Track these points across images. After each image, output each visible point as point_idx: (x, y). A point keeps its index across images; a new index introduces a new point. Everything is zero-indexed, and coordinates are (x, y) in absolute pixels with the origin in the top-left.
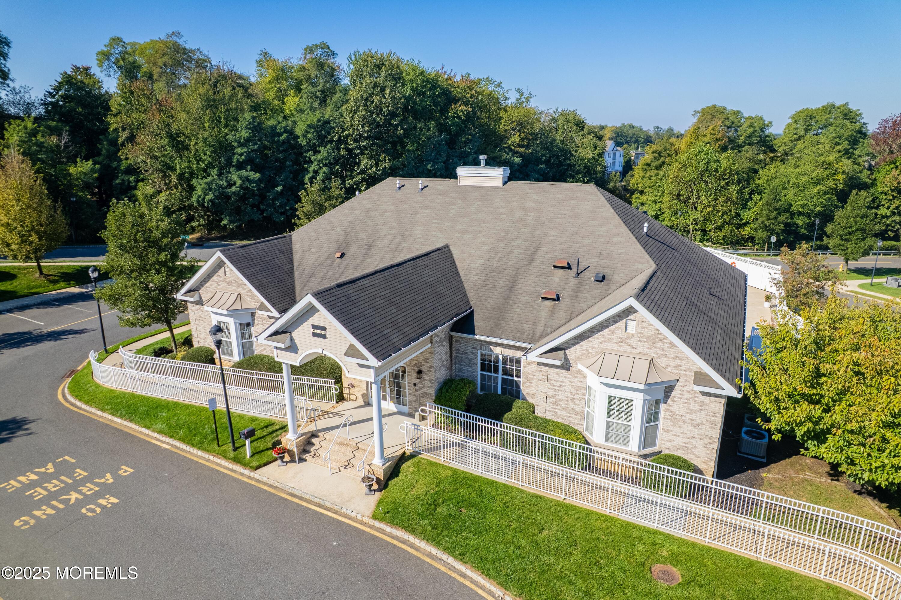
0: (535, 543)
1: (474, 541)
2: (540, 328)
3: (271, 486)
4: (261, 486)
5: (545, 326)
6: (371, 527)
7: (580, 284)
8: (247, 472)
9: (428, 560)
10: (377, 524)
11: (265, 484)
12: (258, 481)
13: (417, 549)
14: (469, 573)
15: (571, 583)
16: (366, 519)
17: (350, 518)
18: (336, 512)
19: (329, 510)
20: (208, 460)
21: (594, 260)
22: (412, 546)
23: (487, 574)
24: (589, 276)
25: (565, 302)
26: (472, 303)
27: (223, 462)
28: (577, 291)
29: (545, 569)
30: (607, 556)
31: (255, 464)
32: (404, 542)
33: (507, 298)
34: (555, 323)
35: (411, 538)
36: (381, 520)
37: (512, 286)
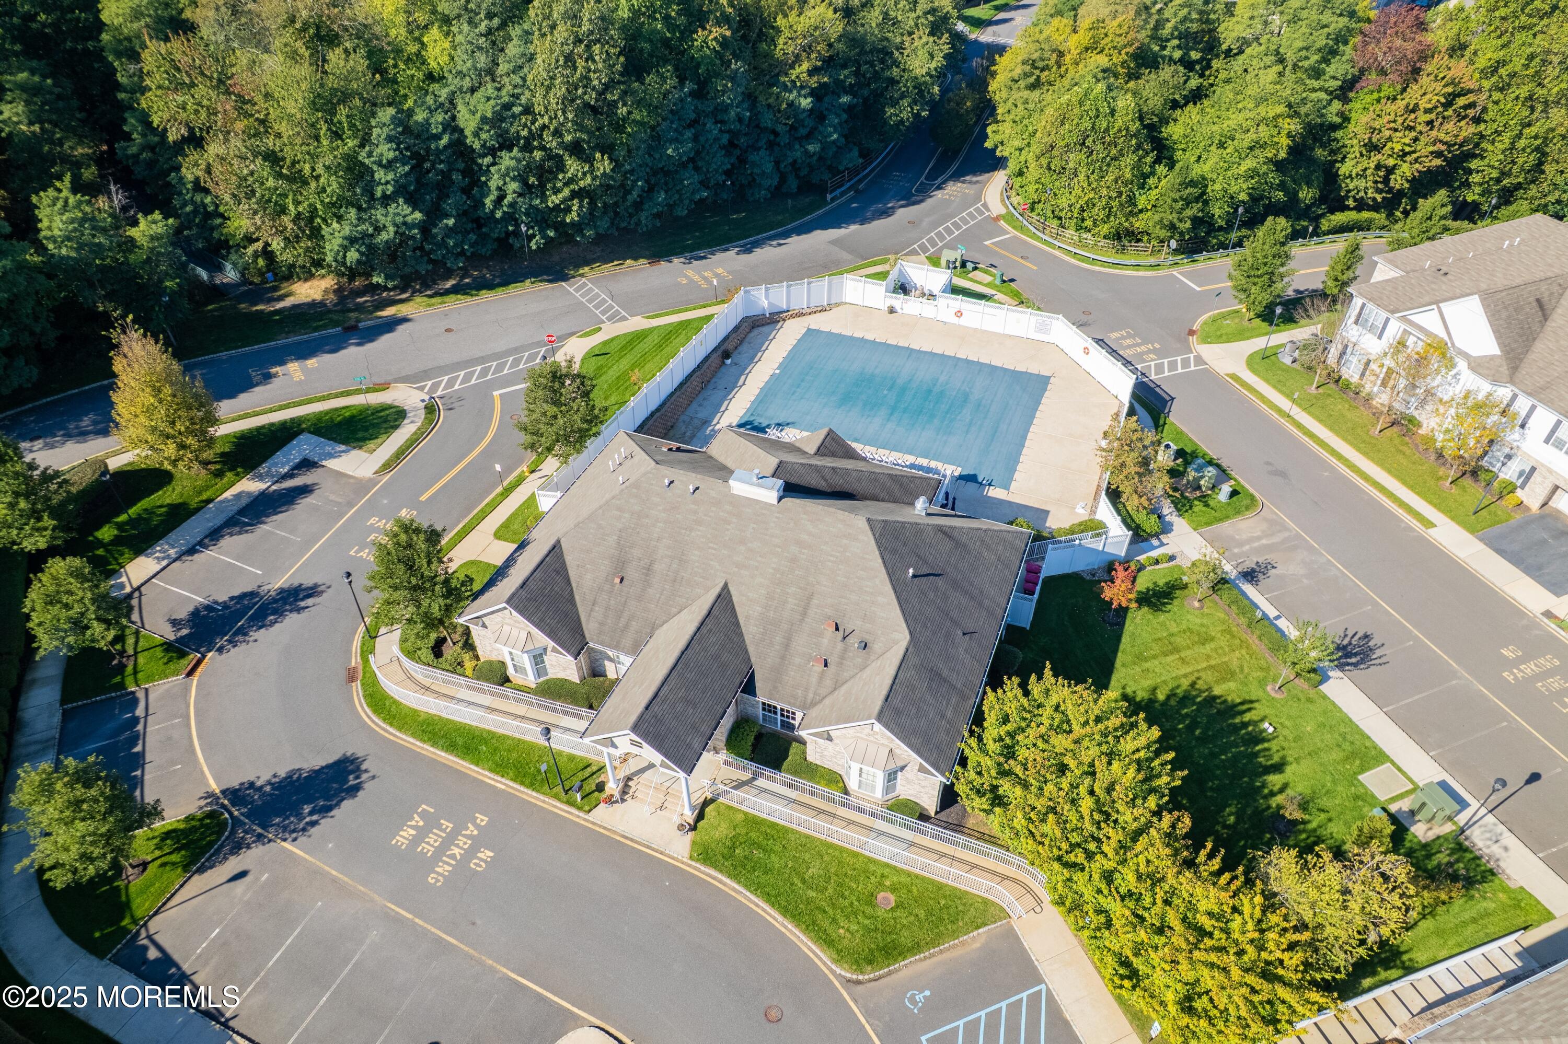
0: (804, 881)
1: (763, 879)
2: (811, 695)
3: (605, 828)
4: (598, 829)
5: (815, 693)
6: (689, 866)
7: (845, 650)
8: (582, 814)
9: (733, 894)
10: (693, 863)
11: (600, 826)
12: (593, 823)
13: (725, 884)
14: (761, 903)
15: (825, 911)
16: (685, 860)
17: (673, 858)
18: (661, 853)
19: (656, 851)
20: (544, 802)
21: (859, 623)
22: (720, 882)
23: (772, 905)
24: (854, 641)
25: (832, 668)
26: (753, 660)
27: (558, 804)
28: (842, 658)
29: (809, 901)
30: (850, 888)
31: (587, 808)
32: (715, 878)
33: (783, 658)
34: (823, 692)
35: (719, 876)
36: (697, 861)
37: (787, 646)
